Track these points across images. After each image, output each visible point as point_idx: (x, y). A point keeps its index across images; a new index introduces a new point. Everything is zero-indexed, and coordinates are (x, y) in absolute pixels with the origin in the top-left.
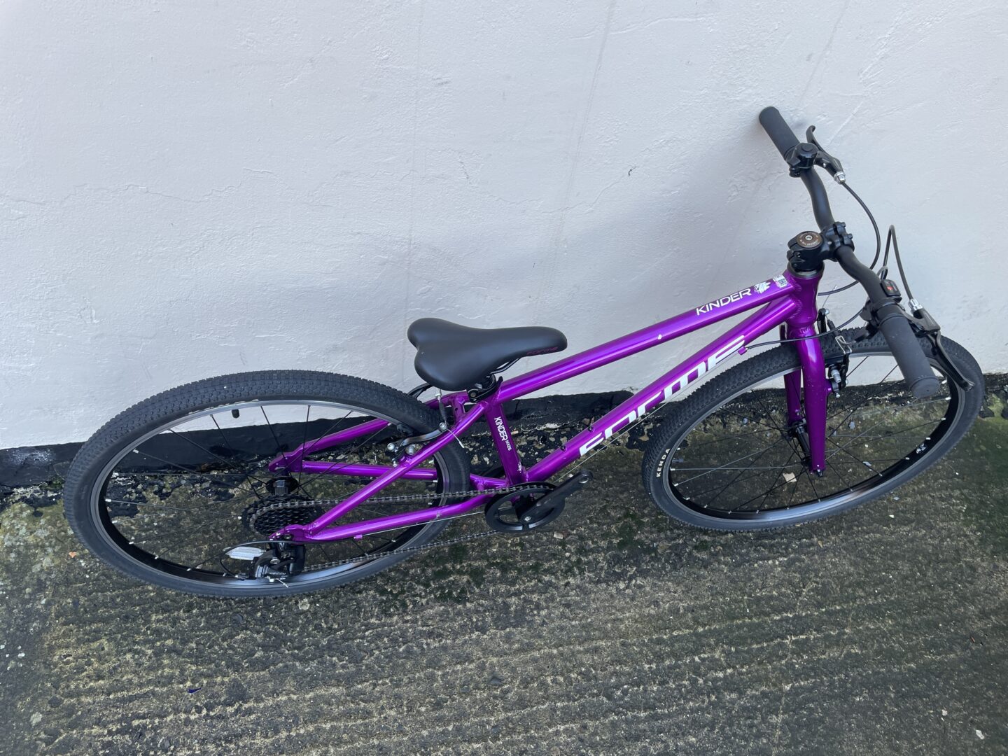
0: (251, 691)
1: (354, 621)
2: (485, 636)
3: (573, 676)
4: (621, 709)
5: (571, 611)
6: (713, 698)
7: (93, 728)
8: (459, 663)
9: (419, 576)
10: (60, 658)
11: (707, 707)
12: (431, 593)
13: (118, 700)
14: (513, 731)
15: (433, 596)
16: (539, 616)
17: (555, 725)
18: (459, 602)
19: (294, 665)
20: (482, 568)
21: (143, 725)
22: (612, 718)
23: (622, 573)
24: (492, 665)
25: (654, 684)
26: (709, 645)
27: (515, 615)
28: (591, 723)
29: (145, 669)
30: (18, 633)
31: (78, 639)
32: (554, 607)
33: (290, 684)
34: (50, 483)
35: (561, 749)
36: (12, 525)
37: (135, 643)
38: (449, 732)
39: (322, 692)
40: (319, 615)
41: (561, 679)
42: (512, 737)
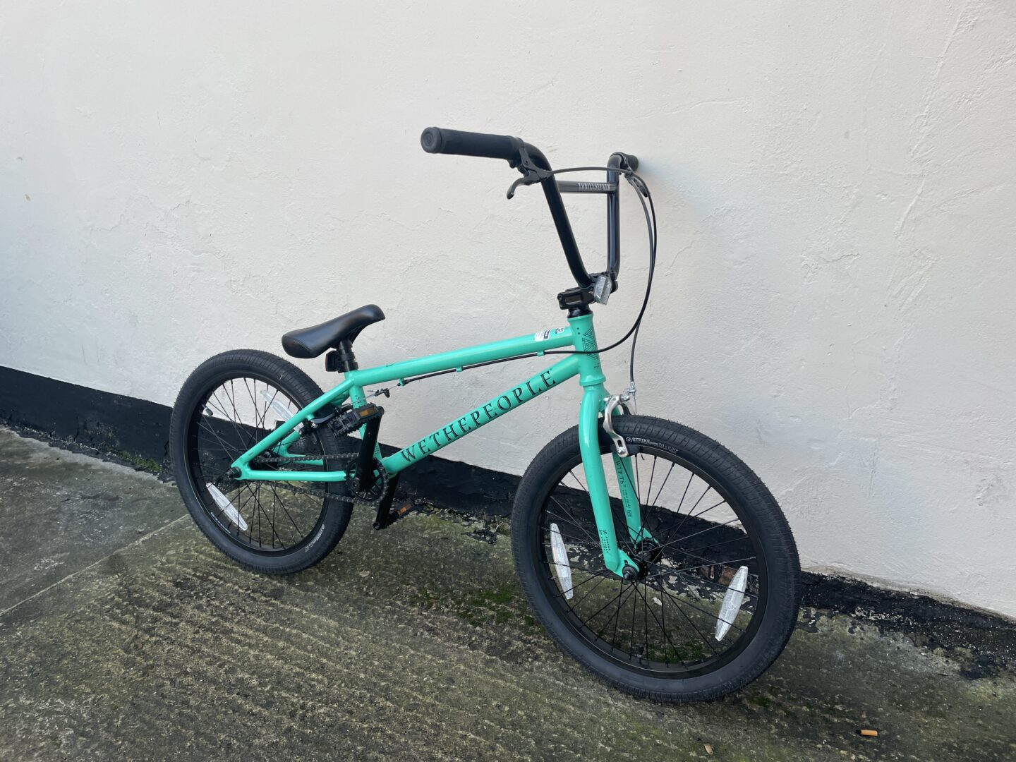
0: (284, 598)
1: (386, 597)
2: (471, 652)
3: (521, 713)
4: (541, 757)
7: (189, 569)
8: (434, 656)
12: (455, 609)
14: (429, 715)
15: (456, 611)
16: (531, 664)
18: (472, 624)
19: (323, 599)
20: (512, 614)
21: (213, 581)
22: (525, 758)
24: (457, 670)
27: (510, 653)
28: (502, 749)
32: (551, 665)
33: (310, 606)
35: (455, 749)
38: (380, 686)
39: (324, 619)
40: (368, 583)
41: (507, 708)
42: (423, 717)
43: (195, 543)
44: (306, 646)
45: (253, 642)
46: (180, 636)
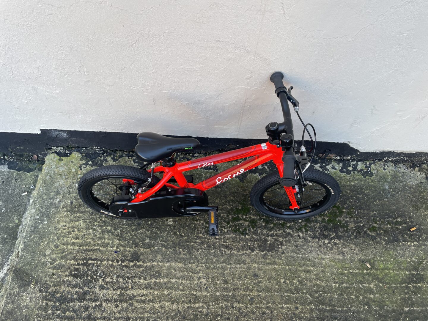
0: (142, 257)
1: (192, 234)
2: (253, 253)
3: (295, 281)
4: (317, 303)
5: (298, 249)
6: (366, 307)
7: (71, 261)
8: (239, 264)
9: (225, 218)
10: (62, 226)
11: (363, 311)
12: (230, 227)
13: (84, 250)
15: (230, 229)
16: (281, 249)
17: (282, 304)
18: (243, 234)
19: (162, 249)
20: (256, 220)
21: (93, 263)
22: (311, 307)
23: (327, 235)
24: (255, 268)
25: (336, 294)
26: (369, 280)
27: (270, 246)
28: (300, 307)
29: (97, 238)
30: (46, 212)
31: (71, 220)
32: (290, 246)
33: (159, 257)
34: (68, 147)
35: (283, 316)
36: (50, 163)
37: (94, 225)
38: (229, 296)
39: (173, 264)
40: (176, 228)
41: (288, 282)
42: (260, 305)
43: (56, 238)
44: (178, 287)
45: (151, 298)
46: (110, 313)
